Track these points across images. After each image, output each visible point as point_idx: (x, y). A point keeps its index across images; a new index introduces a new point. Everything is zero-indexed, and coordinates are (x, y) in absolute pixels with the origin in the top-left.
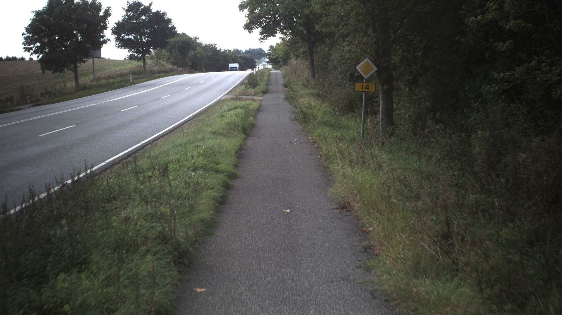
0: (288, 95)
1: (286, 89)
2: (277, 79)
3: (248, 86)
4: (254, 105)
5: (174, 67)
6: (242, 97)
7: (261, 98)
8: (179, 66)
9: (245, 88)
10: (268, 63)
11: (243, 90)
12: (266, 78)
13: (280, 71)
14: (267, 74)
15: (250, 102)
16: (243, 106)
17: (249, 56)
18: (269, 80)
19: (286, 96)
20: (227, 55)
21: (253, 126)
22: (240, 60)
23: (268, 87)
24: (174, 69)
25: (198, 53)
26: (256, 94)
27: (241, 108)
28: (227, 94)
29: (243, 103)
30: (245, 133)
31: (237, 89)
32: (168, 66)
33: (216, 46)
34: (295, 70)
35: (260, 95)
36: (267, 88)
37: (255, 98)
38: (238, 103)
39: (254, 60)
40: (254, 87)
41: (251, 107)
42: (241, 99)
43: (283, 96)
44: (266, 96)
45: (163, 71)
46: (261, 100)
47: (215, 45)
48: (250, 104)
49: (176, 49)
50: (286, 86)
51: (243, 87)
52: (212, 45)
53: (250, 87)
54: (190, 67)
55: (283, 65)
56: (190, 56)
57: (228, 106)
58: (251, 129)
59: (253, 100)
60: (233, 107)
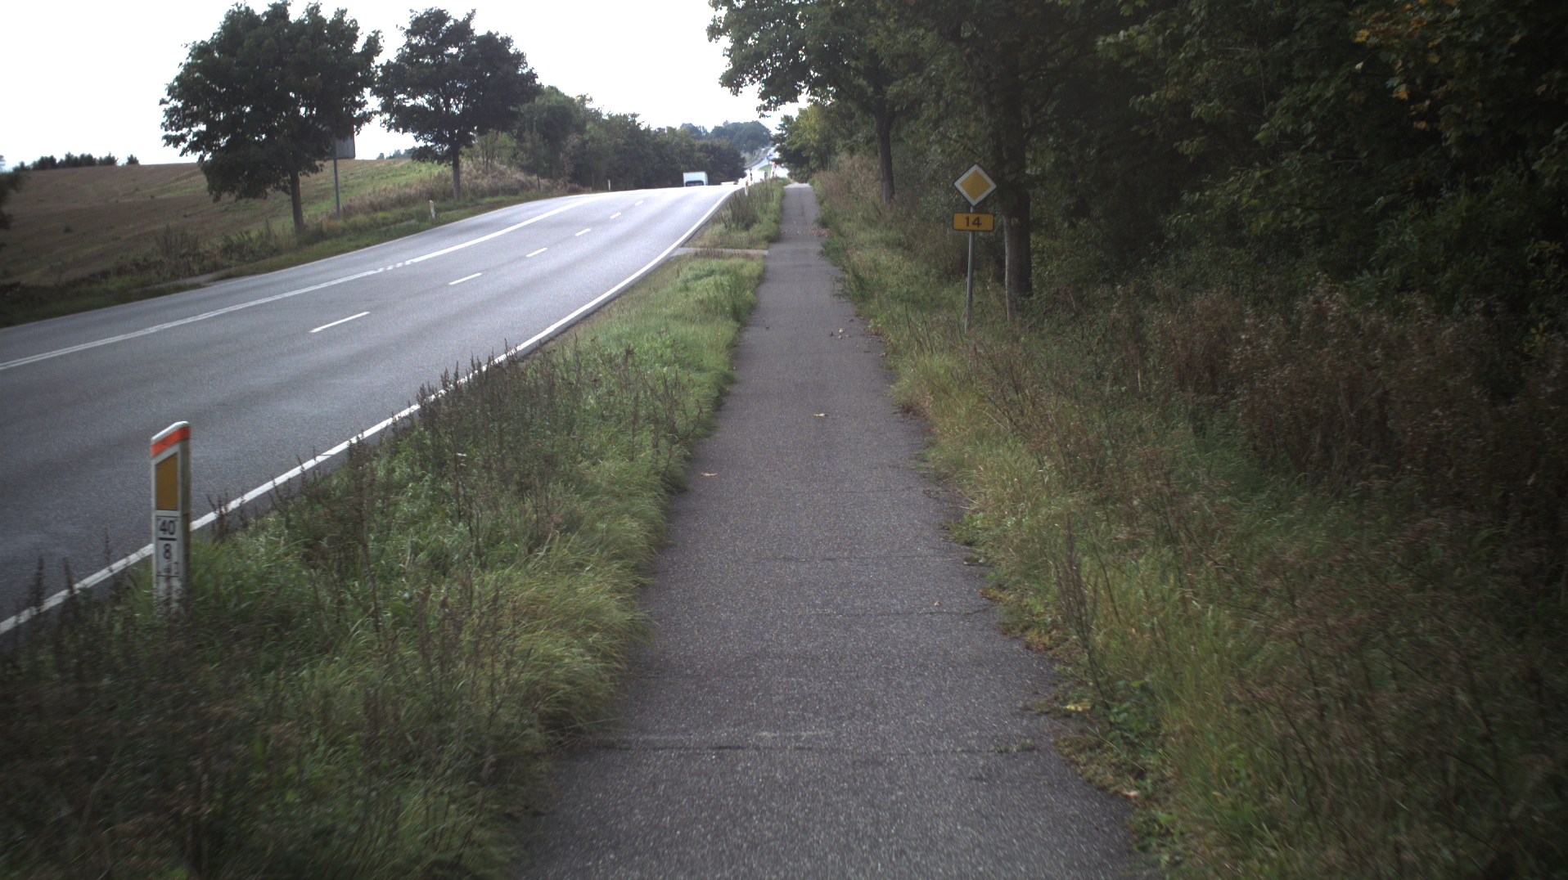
0: (829, 244)
1: (824, 231)
2: (803, 207)
3: (733, 225)
4: (751, 268)
5: (529, 178)
6: (720, 250)
7: (766, 252)
8: (543, 176)
9: (725, 231)
10: (778, 162)
11: (721, 235)
12: (774, 204)
13: (812, 184)
14: (777, 194)
15: (741, 261)
16: (728, 269)
17: (724, 143)
18: (782, 209)
19: (824, 246)
20: (667, 143)
21: (753, 307)
22: (701, 154)
23: (781, 226)
24: (531, 183)
25: (593, 139)
26: (752, 243)
27: (723, 273)
28: (682, 245)
29: (726, 263)
30: (738, 320)
31: (706, 233)
32: (514, 176)
33: (638, 120)
34: (848, 182)
35: (763, 246)
36: (779, 228)
37: (751, 252)
38: (714, 263)
39: (739, 155)
40: (747, 227)
41: (745, 272)
42: (719, 256)
43: (816, 247)
44: (777, 248)
45: (503, 189)
46: (764, 257)
47: (634, 116)
48: (742, 266)
49: (535, 129)
50: (824, 224)
51: (719, 228)
52: (625, 116)
53: (737, 227)
54: (568, 178)
55: (819, 167)
56: (569, 147)
57: (694, 269)
58: (750, 314)
59: (747, 256)
60: (703, 273)
